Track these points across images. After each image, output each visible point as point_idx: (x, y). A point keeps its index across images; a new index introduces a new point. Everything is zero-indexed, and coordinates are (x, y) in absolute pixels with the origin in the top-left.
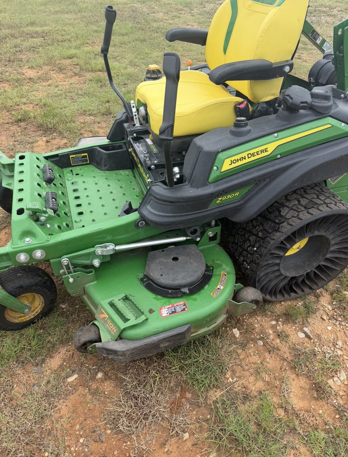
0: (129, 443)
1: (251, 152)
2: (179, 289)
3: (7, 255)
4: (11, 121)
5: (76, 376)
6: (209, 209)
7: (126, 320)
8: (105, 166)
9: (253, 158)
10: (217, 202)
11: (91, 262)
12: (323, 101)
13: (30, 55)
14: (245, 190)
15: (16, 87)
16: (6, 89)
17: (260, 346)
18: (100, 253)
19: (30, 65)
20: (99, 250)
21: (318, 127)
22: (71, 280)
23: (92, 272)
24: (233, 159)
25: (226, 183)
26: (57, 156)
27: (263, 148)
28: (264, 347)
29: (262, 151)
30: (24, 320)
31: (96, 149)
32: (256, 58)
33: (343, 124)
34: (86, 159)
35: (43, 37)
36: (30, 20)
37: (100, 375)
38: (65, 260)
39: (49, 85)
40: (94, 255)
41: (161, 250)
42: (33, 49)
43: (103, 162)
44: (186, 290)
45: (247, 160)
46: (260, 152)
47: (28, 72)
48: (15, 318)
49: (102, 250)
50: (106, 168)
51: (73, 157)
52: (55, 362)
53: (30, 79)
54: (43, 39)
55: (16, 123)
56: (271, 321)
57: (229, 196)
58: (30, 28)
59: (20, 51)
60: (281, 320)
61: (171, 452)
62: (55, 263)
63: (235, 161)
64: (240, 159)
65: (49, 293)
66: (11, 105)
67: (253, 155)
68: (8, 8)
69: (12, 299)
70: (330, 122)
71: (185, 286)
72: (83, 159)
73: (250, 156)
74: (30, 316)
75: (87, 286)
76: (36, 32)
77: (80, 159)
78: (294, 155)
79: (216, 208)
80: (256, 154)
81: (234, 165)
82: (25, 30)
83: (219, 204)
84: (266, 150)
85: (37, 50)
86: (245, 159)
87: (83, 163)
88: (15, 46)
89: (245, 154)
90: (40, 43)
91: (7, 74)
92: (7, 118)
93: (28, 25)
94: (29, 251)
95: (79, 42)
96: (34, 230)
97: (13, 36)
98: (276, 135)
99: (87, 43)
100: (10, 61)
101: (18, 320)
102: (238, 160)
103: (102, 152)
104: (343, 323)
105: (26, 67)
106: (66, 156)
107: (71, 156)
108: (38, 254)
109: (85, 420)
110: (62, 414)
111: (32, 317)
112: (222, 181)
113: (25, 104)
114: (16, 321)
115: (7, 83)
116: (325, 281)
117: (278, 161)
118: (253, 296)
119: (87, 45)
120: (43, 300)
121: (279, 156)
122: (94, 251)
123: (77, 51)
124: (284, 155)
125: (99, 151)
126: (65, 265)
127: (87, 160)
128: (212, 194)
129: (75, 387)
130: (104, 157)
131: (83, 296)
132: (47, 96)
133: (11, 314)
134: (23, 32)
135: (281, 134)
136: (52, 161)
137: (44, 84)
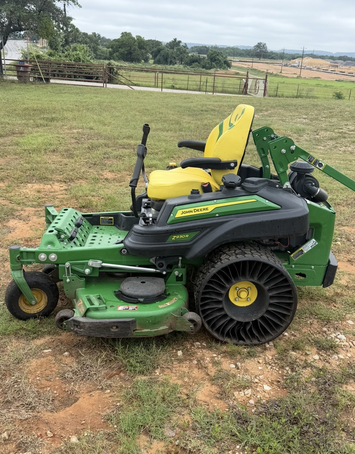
0: (67, 385)
1: (197, 208)
2: (137, 298)
3: (34, 253)
4: (76, 206)
5: (50, 350)
6: (166, 243)
7: (92, 304)
8: (123, 226)
9: (197, 213)
10: (173, 239)
11: (84, 271)
12: (251, 184)
13: (115, 161)
14: (193, 234)
15: (92, 184)
16: (82, 184)
17: (194, 364)
18: (91, 264)
19: (111, 169)
20: (91, 263)
21: (245, 200)
22: (68, 280)
23: (83, 279)
24: (184, 210)
25: (178, 225)
26: (91, 215)
27: (205, 207)
28: (197, 365)
29: (204, 209)
30: (30, 313)
31: (120, 215)
32: (214, 157)
33: (267, 201)
34: (111, 221)
35: (134, 149)
36: (129, 134)
37: (66, 353)
38: (67, 264)
39: (121, 186)
40: (86, 265)
41: (136, 277)
42: (119, 157)
43: (122, 224)
44: (142, 300)
45: (193, 213)
46: (203, 210)
47: (107, 174)
48: (25, 308)
49: (92, 263)
50: (123, 228)
51: (103, 219)
52: (39, 342)
53: (106, 179)
54: (133, 150)
55: (79, 209)
56: (213, 354)
57: (181, 236)
58: (125, 141)
59: (107, 158)
60: (222, 355)
61: (93, 396)
62: (61, 267)
63: (185, 213)
64: (189, 212)
65: (52, 295)
66: (81, 195)
67: (198, 210)
68: (113, 122)
69: (27, 287)
70: (255, 198)
71: (141, 297)
72: (109, 221)
73: (195, 211)
74: (34, 311)
75: (77, 290)
76: (129, 144)
77: (107, 221)
78: (229, 216)
79: (172, 243)
80: (200, 210)
81: (184, 215)
82: (119, 141)
83: (174, 241)
84: (207, 209)
85: (123, 158)
86: (192, 212)
87: (109, 223)
88: (105, 154)
89: (192, 209)
90: (128, 153)
91: (88, 174)
92: (73, 204)
93: (124, 138)
94: (48, 253)
95: (164, 155)
96: (55, 242)
97: (106, 145)
98: (215, 201)
99: (173, 157)
100: (95, 164)
101: (25, 310)
102: (187, 212)
103: (123, 217)
104: (274, 368)
105: (107, 171)
106: (98, 217)
107: (101, 217)
108: (53, 257)
109: (45, 370)
110: (31, 365)
111: (36, 312)
112: (176, 224)
113: (93, 196)
114: (24, 310)
115: (85, 180)
116: (273, 336)
117: (217, 218)
118: (192, 316)
119: (172, 159)
120: (47, 301)
121: (217, 215)
122: (88, 262)
123: (159, 162)
124: (222, 215)
125: (122, 216)
126: (67, 268)
127: (112, 223)
128: (167, 231)
129: (47, 355)
130: (124, 220)
131: (74, 299)
132: (115, 193)
133: (22, 304)
134: (117, 143)
135: (219, 201)
136: (86, 219)
137: (117, 184)
